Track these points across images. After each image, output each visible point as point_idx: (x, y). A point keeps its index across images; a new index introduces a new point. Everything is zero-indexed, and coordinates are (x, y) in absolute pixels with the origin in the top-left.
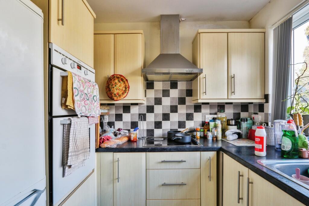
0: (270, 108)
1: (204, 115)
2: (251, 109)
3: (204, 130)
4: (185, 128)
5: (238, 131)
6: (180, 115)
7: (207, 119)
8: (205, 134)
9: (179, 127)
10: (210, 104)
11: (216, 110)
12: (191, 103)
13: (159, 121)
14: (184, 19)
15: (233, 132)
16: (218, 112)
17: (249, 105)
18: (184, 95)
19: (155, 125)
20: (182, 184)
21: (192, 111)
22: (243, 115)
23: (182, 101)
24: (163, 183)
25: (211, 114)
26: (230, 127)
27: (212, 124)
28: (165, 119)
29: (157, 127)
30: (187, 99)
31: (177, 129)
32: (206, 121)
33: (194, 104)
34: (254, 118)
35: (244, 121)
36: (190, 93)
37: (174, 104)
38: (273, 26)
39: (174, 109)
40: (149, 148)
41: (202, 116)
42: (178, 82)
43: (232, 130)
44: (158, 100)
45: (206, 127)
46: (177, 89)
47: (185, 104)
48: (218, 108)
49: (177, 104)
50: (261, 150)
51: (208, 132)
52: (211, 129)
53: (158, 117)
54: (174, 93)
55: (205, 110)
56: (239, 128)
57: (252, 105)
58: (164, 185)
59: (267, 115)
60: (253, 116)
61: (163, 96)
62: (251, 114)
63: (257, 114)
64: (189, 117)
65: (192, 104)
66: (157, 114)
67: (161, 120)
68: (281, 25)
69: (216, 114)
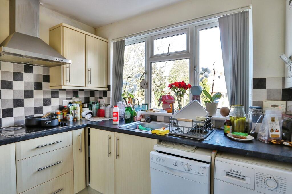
0: (111, 94)
1: (61, 100)
2: (97, 95)
3: (63, 114)
4: (42, 113)
5: (90, 111)
6: (36, 100)
7: (64, 103)
8: (65, 117)
9: (36, 113)
10: (66, 90)
11: (71, 96)
12: (48, 89)
13: (9, 107)
14: (43, 4)
15: (87, 113)
16: (73, 97)
17: (95, 92)
18: (41, 80)
19: (2, 114)
20: (58, 163)
21: (49, 96)
22: (92, 99)
23: (38, 86)
24: (38, 169)
25: (67, 99)
26: (84, 109)
27: (71, 108)
28: (17, 106)
29: (6, 115)
30: (44, 84)
31: (33, 116)
32: (63, 105)
33: (52, 90)
34: (99, 101)
35: (95, 104)
36: (46, 79)
37: (29, 89)
38: (113, 40)
39: (29, 94)
40: (20, 137)
41: (60, 101)
42: (34, 66)
43: (86, 111)
44: (7, 83)
45: (65, 111)
46: (32, 73)
47: (42, 90)
48: (73, 94)
49: (33, 89)
50: (117, 120)
51: (68, 115)
52: (71, 112)
53: (7, 104)
54: (29, 78)
55: (62, 96)
56: (91, 109)
57: (98, 92)
58: (40, 170)
59: (109, 99)
60: (99, 100)
61: (14, 80)
62: (97, 98)
63: (102, 98)
64: (47, 102)
65: (50, 89)
66: (6, 101)
67: (12, 107)
68: (118, 42)
69: (71, 99)
